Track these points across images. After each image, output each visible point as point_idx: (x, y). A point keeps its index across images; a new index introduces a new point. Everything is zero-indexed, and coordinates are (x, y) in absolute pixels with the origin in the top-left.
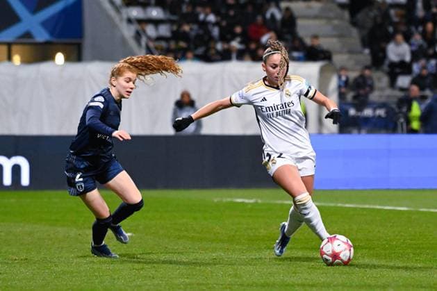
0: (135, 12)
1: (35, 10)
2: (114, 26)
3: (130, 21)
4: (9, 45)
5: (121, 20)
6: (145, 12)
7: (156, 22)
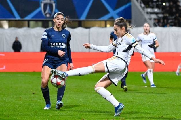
0: (149, 10)
1: (115, 9)
2: (142, 15)
3: (147, 13)
4: (106, 21)
5: (145, 13)
6: (153, 10)
7: (156, 13)
